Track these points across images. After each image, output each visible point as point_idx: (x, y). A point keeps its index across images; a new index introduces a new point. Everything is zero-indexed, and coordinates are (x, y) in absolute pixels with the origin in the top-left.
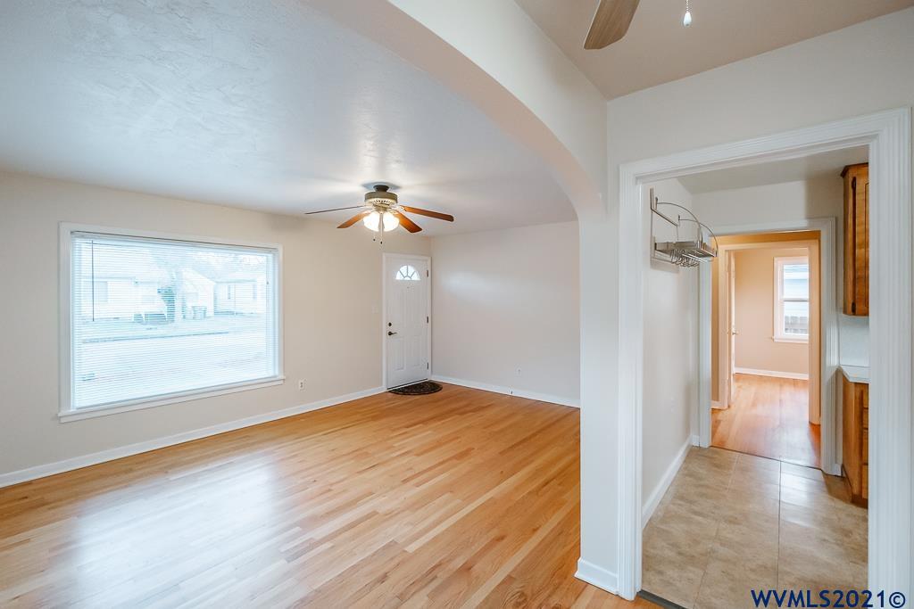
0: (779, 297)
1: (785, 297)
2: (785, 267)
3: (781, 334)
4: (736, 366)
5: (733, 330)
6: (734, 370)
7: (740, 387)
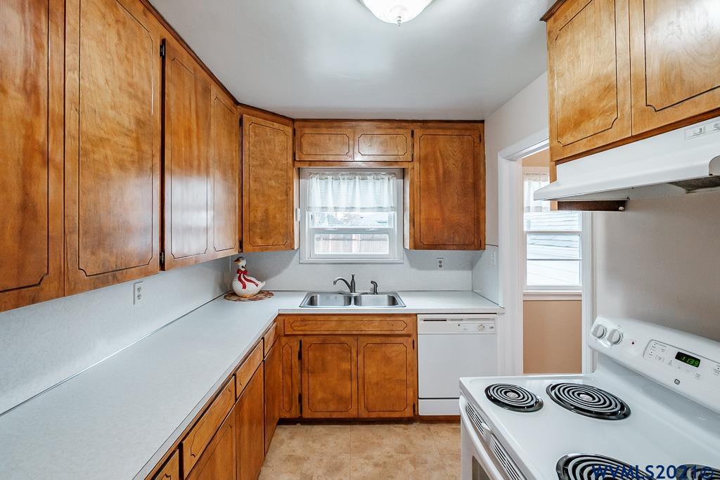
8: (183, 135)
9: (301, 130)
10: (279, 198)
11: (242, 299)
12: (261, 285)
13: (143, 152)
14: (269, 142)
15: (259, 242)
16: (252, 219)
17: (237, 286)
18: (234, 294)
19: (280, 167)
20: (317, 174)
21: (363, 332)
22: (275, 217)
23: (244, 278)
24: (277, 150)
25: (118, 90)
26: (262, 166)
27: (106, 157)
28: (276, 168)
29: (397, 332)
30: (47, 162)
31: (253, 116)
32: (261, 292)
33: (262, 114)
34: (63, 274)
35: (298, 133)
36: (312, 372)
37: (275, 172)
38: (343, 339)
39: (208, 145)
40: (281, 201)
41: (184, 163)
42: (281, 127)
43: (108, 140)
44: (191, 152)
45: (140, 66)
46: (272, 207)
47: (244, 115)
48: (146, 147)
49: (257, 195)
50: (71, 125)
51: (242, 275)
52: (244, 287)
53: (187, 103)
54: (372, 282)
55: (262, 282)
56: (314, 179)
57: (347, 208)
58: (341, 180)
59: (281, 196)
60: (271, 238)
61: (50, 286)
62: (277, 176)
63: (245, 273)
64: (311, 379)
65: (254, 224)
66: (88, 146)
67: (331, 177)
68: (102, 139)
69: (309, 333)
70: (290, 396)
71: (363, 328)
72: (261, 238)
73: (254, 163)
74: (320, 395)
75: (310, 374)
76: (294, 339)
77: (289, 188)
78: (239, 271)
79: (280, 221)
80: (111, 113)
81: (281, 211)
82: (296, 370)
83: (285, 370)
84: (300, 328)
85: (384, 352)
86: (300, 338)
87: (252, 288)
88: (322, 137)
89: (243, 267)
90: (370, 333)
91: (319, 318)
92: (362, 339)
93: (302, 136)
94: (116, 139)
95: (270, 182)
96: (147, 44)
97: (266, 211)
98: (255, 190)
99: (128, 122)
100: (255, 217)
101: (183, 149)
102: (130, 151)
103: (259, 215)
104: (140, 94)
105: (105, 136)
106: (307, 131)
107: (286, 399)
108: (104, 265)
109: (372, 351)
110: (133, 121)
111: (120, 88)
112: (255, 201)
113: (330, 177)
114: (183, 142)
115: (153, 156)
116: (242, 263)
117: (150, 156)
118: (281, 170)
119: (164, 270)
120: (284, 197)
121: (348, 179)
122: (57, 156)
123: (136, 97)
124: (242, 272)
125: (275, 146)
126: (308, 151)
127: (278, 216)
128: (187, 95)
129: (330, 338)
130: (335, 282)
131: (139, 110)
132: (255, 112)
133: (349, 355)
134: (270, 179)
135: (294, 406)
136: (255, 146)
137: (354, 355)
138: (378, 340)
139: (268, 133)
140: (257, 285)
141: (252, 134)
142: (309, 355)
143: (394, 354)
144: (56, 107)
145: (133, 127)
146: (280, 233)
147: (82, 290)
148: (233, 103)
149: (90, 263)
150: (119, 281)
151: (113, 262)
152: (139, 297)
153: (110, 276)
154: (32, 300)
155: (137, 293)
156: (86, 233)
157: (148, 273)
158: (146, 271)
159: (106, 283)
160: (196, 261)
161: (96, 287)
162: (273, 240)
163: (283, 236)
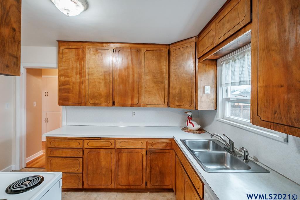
10: (187, 82)
13: (106, 78)
14: (182, 55)
15: (177, 104)
20: (224, 61)
22: (185, 92)
23: (190, 121)
24: (187, 57)
26: (179, 68)
27: (95, 82)
30: (83, 84)
31: (176, 46)
34: (85, 103)
37: (185, 69)
40: (189, 83)
42: (189, 44)
43: (96, 78)
46: (183, 88)
47: (172, 48)
48: (108, 77)
50: (87, 77)
51: (189, 119)
56: (224, 65)
60: (183, 102)
61: (83, 104)
62: (186, 71)
65: (175, 95)
66: (91, 80)
68: (94, 78)
69: (177, 154)
71: (187, 167)
72: (178, 102)
73: (176, 67)
77: (193, 76)
79: (187, 94)
80: (97, 73)
81: (188, 88)
89: (190, 116)
90: (188, 173)
91: (179, 149)
93: (199, 43)
94: (98, 77)
95: (182, 75)
96: (108, 53)
97: (181, 89)
98: (176, 80)
99: (101, 73)
100: (175, 92)
102: (102, 79)
103: (177, 91)
108: (95, 102)
109: (188, 188)
110: (103, 72)
112: (176, 85)
117: (109, 79)
119: (115, 106)
120: (190, 81)
121: (241, 58)
125: (185, 55)
126: (200, 51)
127: (186, 91)
130: (212, 136)
131: (105, 69)
132: (177, 44)
134: (183, 73)
136: (175, 60)
137: (184, 181)
138: (190, 183)
139: (182, 51)
140: (193, 126)
141: (174, 55)
145: (103, 74)
146: (188, 100)
147: (89, 106)
148: (166, 46)
149: (92, 102)
150: (98, 106)
151: (97, 102)
152: (134, 115)
153: (95, 105)
154: (81, 105)
155: (133, 114)
156: (90, 96)
157: (108, 106)
158: (107, 105)
159: (95, 106)
160: (131, 106)
161: (92, 106)
162: (183, 103)
163: (189, 102)
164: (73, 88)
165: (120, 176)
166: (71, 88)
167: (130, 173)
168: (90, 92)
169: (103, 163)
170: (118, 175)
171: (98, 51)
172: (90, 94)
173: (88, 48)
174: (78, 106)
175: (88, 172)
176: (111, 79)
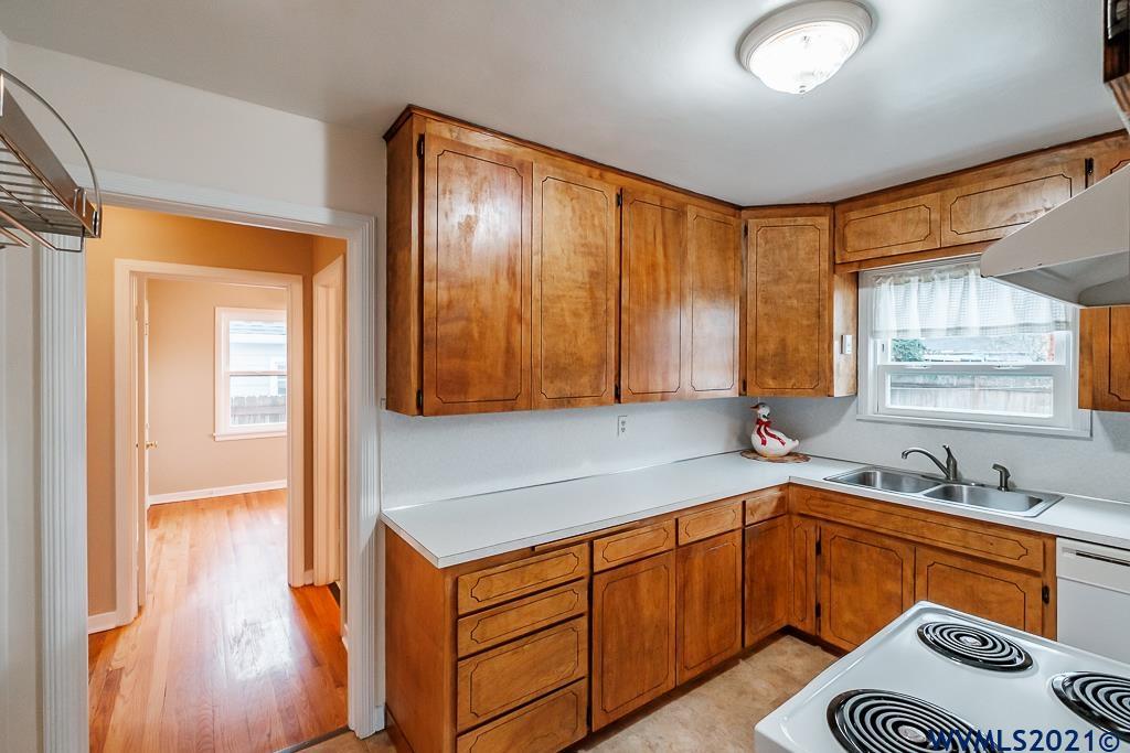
0: (222, 369)
1: (233, 369)
2: (233, 324)
3: (228, 426)
4: (150, 494)
5: (147, 440)
6: (150, 501)
7: (161, 539)
8: (644, 272)
9: (845, 217)
10: (805, 322)
11: (760, 458)
12: (790, 445)
13: (596, 298)
14: (787, 246)
15: (771, 383)
16: (760, 352)
17: (756, 440)
18: (753, 451)
19: (806, 278)
20: (887, 277)
21: (927, 541)
22: (796, 350)
23: (766, 431)
24: (802, 254)
25: (572, 254)
26: (777, 281)
27: (562, 310)
28: (799, 281)
29: (1002, 560)
30: (520, 319)
31: (764, 217)
32: (789, 454)
33: (780, 211)
34: (530, 395)
35: (840, 223)
36: (835, 578)
37: (799, 287)
38: (887, 542)
39: (682, 272)
40: (808, 326)
41: (645, 299)
42: (809, 220)
43: (564, 296)
44: (656, 287)
45: (594, 225)
46: (791, 339)
47: (750, 221)
48: (600, 294)
49: (768, 321)
50: (536, 292)
51: (763, 427)
52: (764, 443)
53: (650, 238)
54: (995, 467)
55: (794, 440)
56: (884, 286)
57: (948, 329)
58: (938, 282)
59: (808, 319)
60: (790, 378)
61: (522, 401)
62: (802, 291)
63: (767, 424)
64: (833, 587)
65: (763, 359)
66: (548, 304)
67: (917, 278)
68: (559, 297)
69: (833, 519)
70: (805, 600)
71: (927, 533)
72: (774, 378)
73: (765, 279)
74: (848, 617)
75: (833, 581)
76: (812, 522)
77: (823, 306)
78: (759, 422)
79: (806, 355)
80: (567, 274)
81: (809, 340)
82: (812, 568)
83: (797, 562)
84: (820, 509)
85: (971, 587)
86: (821, 523)
87: (774, 446)
88: (879, 220)
89: (764, 416)
90: (940, 545)
91: (849, 500)
92: (921, 551)
93: (845, 225)
94: (571, 293)
95: (789, 302)
96: (601, 203)
97: (783, 342)
98: (766, 314)
99: (581, 276)
100: (765, 350)
101: (645, 286)
102: (584, 300)
103: (772, 347)
104: (594, 250)
105: (561, 293)
106: (853, 215)
107: (798, 603)
108: (560, 392)
109: (945, 578)
110: (586, 274)
111: (575, 253)
112: (765, 329)
113: (914, 279)
114: (644, 278)
115: (607, 300)
116: (764, 411)
117: (604, 301)
118: (809, 282)
119: (620, 402)
120: (814, 320)
121: (951, 277)
122: (527, 316)
123: (590, 254)
124: (763, 423)
125: (798, 249)
126: (856, 246)
127: (802, 348)
128: (650, 229)
129: (865, 535)
130: (905, 455)
131: (593, 264)
132: (768, 211)
133: (900, 571)
134: (790, 297)
135: (808, 617)
136: (765, 256)
137: (908, 573)
138: (957, 562)
139: (788, 235)
140: (783, 444)
141: (761, 241)
142: (832, 552)
143: (992, 598)
144: (526, 282)
145: (587, 279)
146: (806, 372)
147: (543, 408)
148: (733, 210)
149: (550, 389)
150: (573, 406)
151: (568, 390)
152: (623, 430)
153: (565, 402)
154: (512, 409)
155: (621, 426)
156: (546, 367)
157: (601, 404)
158: (599, 401)
159: (561, 406)
160: (663, 399)
161: (554, 408)
162: (793, 381)
163: (810, 376)
164: (482, 334)
165: (688, 640)
166: (476, 335)
167: (711, 618)
168: (547, 351)
169: (648, 611)
170: (684, 637)
171: (571, 188)
172: (546, 359)
173: (542, 171)
174: (503, 411)
175: (605, 663)
176: (609, 303)
